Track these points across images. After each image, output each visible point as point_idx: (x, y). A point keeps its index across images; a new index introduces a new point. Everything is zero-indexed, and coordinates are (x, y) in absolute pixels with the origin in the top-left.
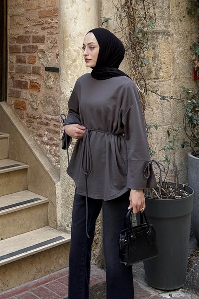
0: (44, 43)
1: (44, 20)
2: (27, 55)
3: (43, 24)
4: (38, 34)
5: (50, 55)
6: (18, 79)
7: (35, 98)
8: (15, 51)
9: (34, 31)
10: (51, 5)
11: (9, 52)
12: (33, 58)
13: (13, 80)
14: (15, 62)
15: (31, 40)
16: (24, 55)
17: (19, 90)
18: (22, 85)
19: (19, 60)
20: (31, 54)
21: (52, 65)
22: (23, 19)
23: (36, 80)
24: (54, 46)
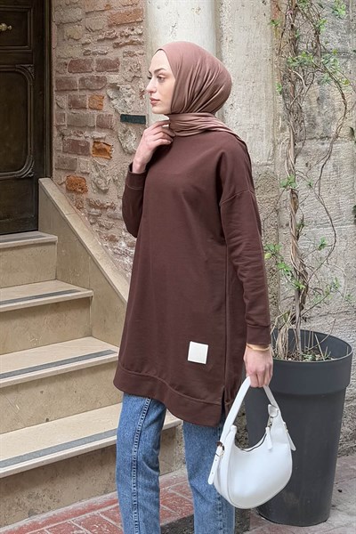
0: (117, 71)
1: (117, 31)
2: (88, 94)
3: (116, 37)
4: (107, 57)
5: (129, 93)
6: (72, 137)
7: (103, 171)
9: (99, 49)
10: (130, 3)
11: (54, 89)
12: (98, 99)
13: (63, 139)
14: (66, 106)
15: (94, 67)
16: (82, 94)
17: (74, 156)
18: (78, 148)
19: (74, 104)
20: (95, 92)
21: (132, 111)
22: (80, 29)
23: (104, 139)
24: (135, 76)
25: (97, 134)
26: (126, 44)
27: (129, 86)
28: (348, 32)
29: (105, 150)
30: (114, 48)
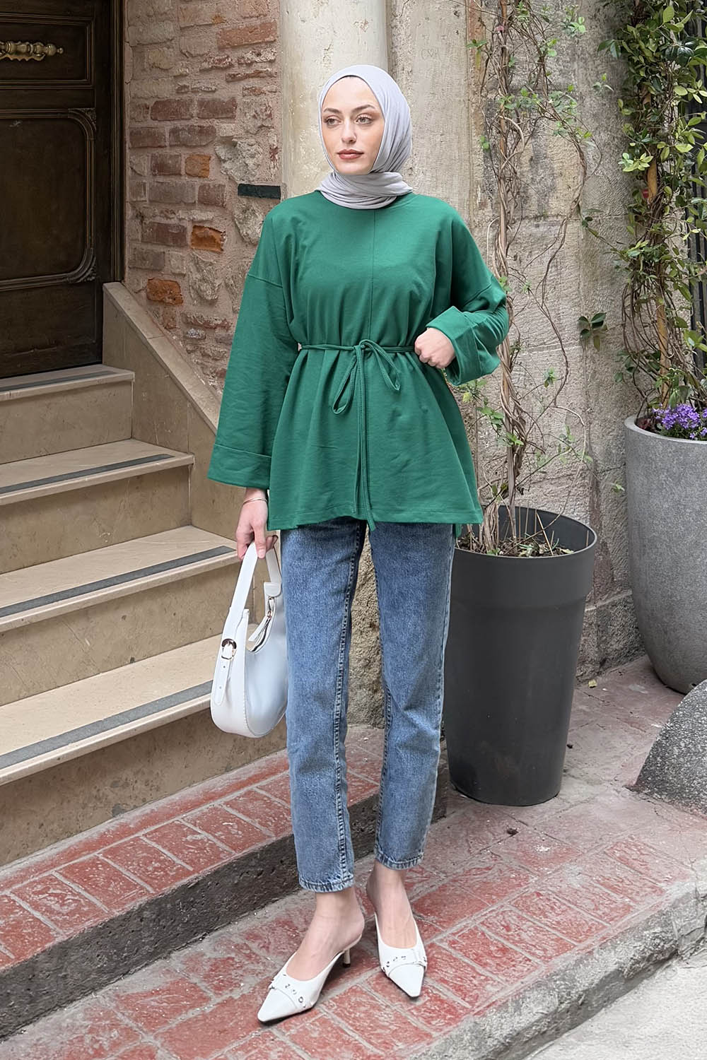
0: (233, 117)
1: (233, 56)
2: (184, 153)
3: (231, 66)
4: (216, 96)
5: (253, 151)
6: (158, 219)
7: (209, 271)
8: (148, 141)
10: (254, 13)
11: (128, 145)
12: (200, 160)
13: (142, 221)
14: (146, 171)
15: (195, 112)
16: (174, 152)
17: (160, 249)
18: (170, 236)
19: (160, 168)
20: (195, 150)
21: (258, 178)
22: (170, 53)
23: (211, 221)
24: (263, 126)
25: (200, 215)
26: (247, 76)
27: (252, 141)
29: (212, 239)
30: (228, 82)
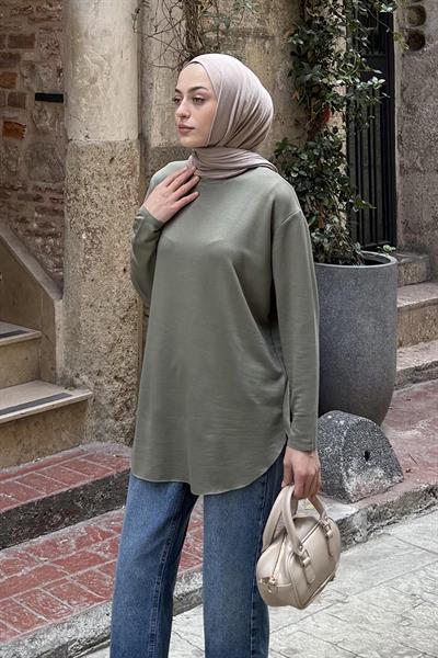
0: (32, 48)
1: (34, 6)
3: (32, 12)
4: (21, 32)
5: (45, 71)
7: (14, 152)
9: (12, 25)
12: (10, 77)
15: (6, 42)
21: (49, 89)
23: (16, 118)
24: (52, 54)
25: (9, 114)
26: (43, 20)
27: (45, 64)
28: (268, 12)
29: (17, 130)
30: (30, 23)
